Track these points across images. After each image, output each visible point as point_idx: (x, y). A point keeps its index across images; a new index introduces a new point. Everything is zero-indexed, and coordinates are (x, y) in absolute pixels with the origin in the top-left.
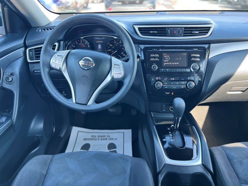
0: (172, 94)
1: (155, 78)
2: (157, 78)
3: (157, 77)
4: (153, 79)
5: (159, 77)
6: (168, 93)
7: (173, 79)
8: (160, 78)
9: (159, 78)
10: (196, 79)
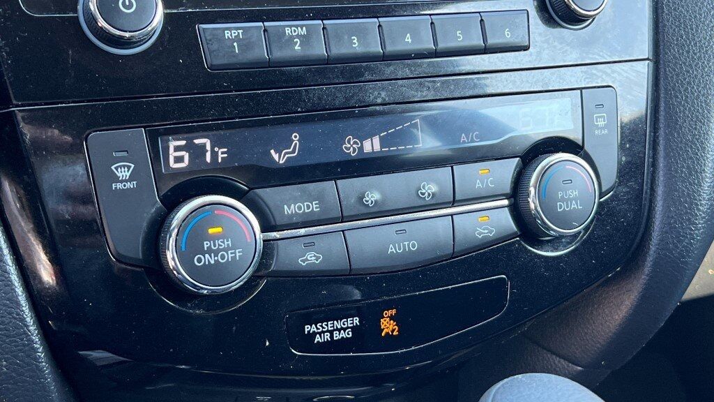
0: (388, 326)
1: (157, 155)
2: (177, 156)
3: (176, 133)
4: (124, 173)
5: (203, 130)
6: (342, 328)
7: (367, 147)
8: (213, 151)
9: (198, 152)
10: (601, 123)
